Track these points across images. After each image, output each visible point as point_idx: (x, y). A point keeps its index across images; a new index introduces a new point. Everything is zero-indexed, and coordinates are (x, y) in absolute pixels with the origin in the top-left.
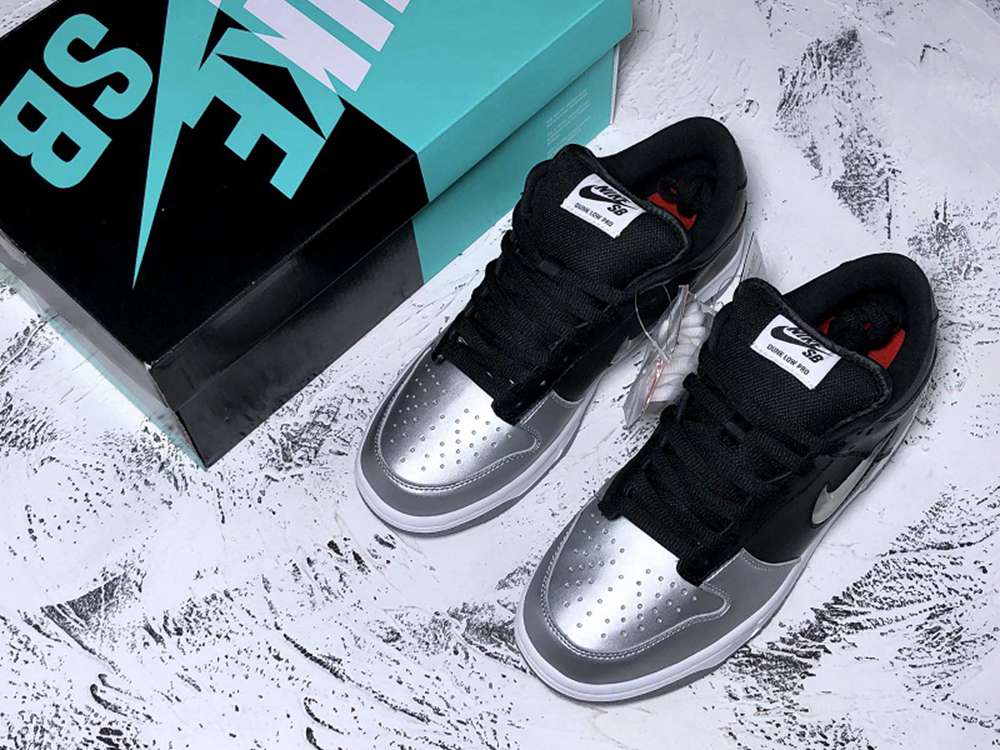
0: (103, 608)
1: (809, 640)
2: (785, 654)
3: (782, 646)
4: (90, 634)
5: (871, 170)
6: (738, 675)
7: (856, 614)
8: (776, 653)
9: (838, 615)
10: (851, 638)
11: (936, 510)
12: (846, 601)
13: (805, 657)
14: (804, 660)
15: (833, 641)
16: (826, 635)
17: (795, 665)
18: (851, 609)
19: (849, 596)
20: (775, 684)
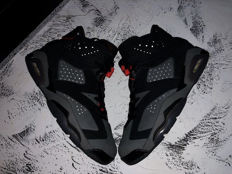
0: (26, 135)
1: (184, 141)
2: (179, 145)
4: (23, 141)
5: (199, 25)
6: (168, 150)
7: (195, 135)
8: (177, 145)
9: (191, 135)
10: (193, 141)
11: (213, 110)
14: (183, 146)
15: (189, 142)
19: (193, 131)
20: (177, 152)
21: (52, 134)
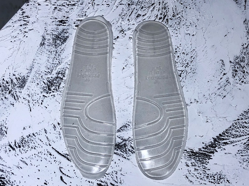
1: (211, 148)
2: (204, 152)
3: (203, 150)
6: (189, 159)
7: (226, 139)
8: (201, 152)
9: (220, 140)
10: (223, 147)
12: (223, 135)
13: (210, 153)
14: (209, 154)
15: (218, 148)
16: (216, 146)
17: (207, 155)
18: (224, 138)
19: (224, 134)
20: (200, 162)
21: (32, 139)
